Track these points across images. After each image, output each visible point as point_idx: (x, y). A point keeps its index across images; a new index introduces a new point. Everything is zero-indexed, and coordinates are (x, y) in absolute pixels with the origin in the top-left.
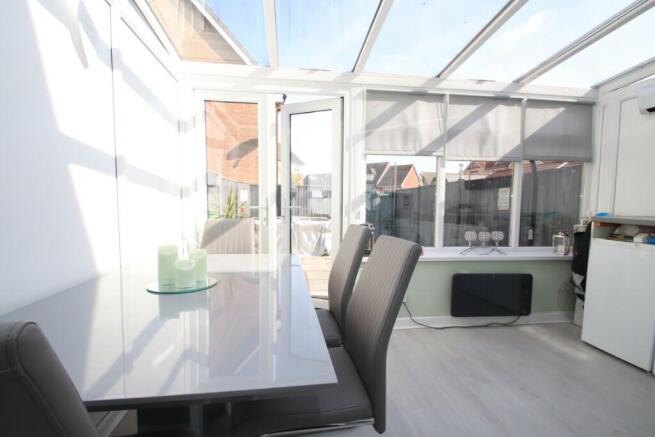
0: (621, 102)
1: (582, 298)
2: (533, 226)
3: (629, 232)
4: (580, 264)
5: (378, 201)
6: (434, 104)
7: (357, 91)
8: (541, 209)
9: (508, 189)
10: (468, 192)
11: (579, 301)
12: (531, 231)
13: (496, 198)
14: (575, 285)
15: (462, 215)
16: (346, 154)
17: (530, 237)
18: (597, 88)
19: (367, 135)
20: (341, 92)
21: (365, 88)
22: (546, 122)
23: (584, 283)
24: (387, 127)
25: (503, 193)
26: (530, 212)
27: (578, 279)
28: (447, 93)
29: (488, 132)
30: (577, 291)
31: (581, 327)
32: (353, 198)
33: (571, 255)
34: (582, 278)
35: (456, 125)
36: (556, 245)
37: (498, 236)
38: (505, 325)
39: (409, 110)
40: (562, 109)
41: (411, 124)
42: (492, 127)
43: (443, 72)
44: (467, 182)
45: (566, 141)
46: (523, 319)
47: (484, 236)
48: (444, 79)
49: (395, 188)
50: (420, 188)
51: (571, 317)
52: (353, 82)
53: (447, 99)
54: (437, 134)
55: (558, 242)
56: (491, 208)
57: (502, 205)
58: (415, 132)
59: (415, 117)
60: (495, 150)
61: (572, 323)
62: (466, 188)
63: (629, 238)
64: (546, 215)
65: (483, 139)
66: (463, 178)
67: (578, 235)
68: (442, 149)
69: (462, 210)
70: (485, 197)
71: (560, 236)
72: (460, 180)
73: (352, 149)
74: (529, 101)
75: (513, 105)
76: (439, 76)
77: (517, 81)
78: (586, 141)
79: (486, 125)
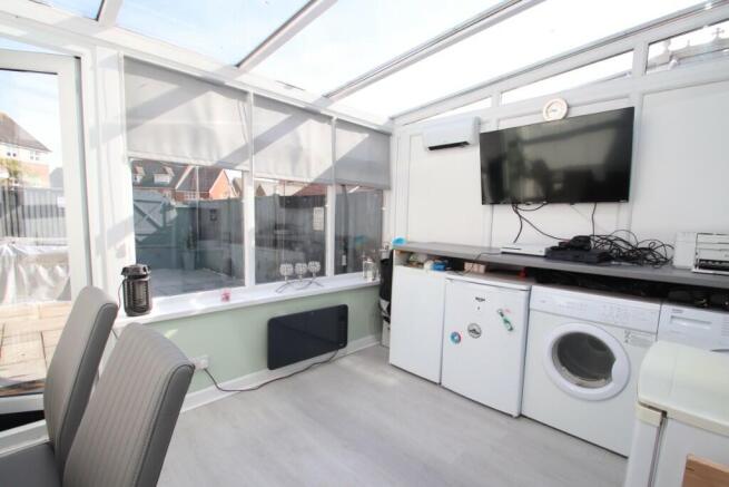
0: (411, 136)
1: (388, 320)
2: (346, 250)
3: (421, 259)
4: (385, 290)
5: (173, 214)
6: (235, 101)
7: (106, 53)
8: (351, 233)
9: (322, 209)
10: (283, 210)
11: (385, 323)
12: (344, 257)
13: (312, 218)
14: (381, 309)
15: (278, 238)
16: (91, 155)
17: (344, 264)
18: (392, 119)
19: (130, 127)
20: (78, 50)
21: (122, 53)
22: (354, 145)
23: (389, 308)
24: (163, 120)
25: (318, 213)
26: (343, 234)
27: (384, 304)
28: (252, 91)
29: (300, 149)
30: (384, 314)
31: (388, 348)
32: (109, 225)
33: (378, 279)
34: (387, 303)
35: (263, 135)
36: (366, 270)
37: (314, 266)
38: (325, 362)
39: (199, 102)
40: (367, 135)
41: (204, 122)
42: (304, 143)
43: (244, 61)
44: (281, 198)
45: (370, 167)
46: (341, 352)
47: (301, 268)
48: (245, 72)
49: (197, 198)
50: (229, 200)
51: (380, 339)
52: (96, 36)
53: (251, 98)
54: (241, 142)
55: (367, 267)
56: (307, 230)
57: (318, 226)
58: (210, 134)
59: (209, 115)
60: (308, 171)
61: (381, 344)
62: (281, 204)
63: (420, 265)
64: (355, 239)
65: (296, 155)
66: (277, 192)
67: (383, 261)
68: (247, 162)
69: (278, 232)
70: (301, 217)
71: (369, 261)
72: (274, 195)
73: (103, 148)
74: (338, 120)
75: (324, 122)
76: (238, 65)
77: (327, 96)
78: (385, 169)
79: (297, 139)
